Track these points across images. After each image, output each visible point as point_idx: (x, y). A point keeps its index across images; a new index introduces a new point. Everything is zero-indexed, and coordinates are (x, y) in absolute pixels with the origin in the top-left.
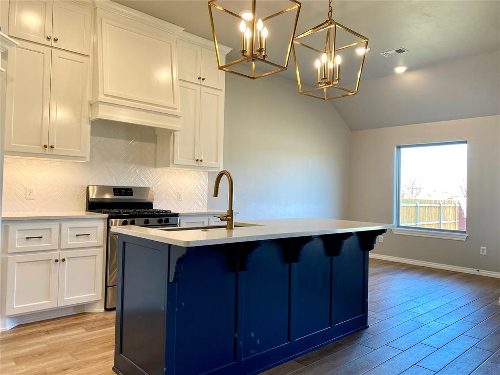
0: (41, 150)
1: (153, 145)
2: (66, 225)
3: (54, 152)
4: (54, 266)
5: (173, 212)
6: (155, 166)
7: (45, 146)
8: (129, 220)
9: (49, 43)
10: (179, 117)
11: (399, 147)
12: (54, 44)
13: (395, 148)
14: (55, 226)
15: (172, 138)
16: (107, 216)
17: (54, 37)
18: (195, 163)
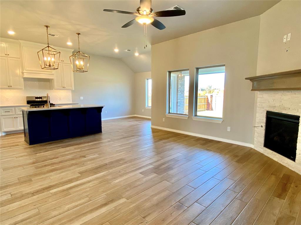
0: (8, 87)
1: (49, 83)
2: (16, 108)
3: (12, 87)
4: (14, 119)
5: (54, 104)
6: (50, 89)
7: (9, 86)
8: (37, 106)
9: (6, 56)
10: (53, 74)
11: (148, 79)
12: (8, 56)
13: (146, 80)
14: (13, 109)
15: (53, 81)
16: (30, 105)
17: (8, 54)
18: (63, 88)
